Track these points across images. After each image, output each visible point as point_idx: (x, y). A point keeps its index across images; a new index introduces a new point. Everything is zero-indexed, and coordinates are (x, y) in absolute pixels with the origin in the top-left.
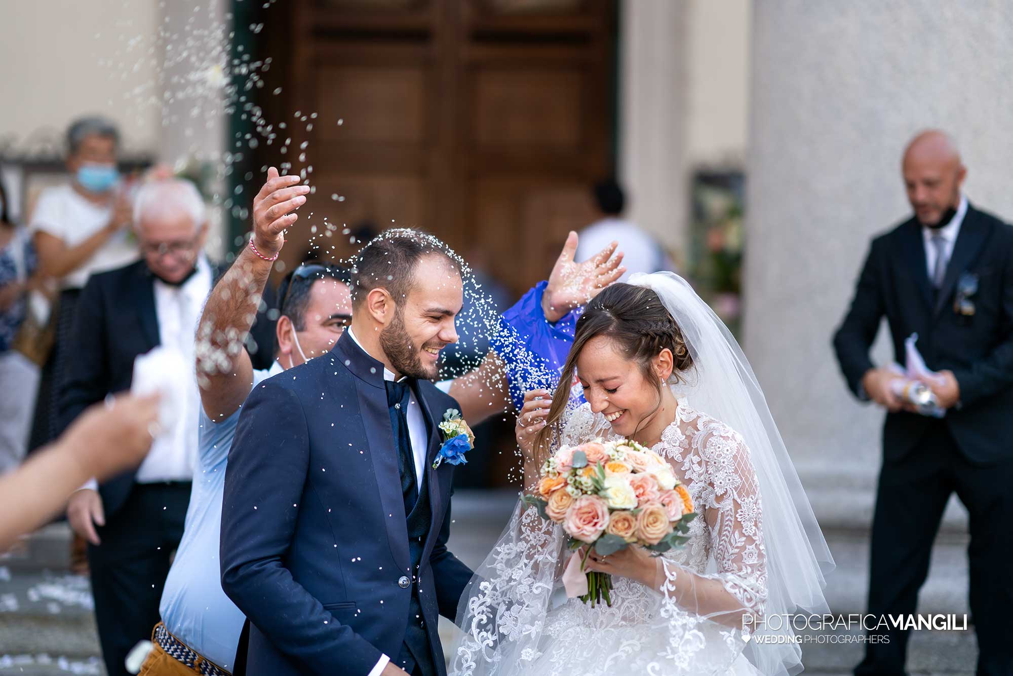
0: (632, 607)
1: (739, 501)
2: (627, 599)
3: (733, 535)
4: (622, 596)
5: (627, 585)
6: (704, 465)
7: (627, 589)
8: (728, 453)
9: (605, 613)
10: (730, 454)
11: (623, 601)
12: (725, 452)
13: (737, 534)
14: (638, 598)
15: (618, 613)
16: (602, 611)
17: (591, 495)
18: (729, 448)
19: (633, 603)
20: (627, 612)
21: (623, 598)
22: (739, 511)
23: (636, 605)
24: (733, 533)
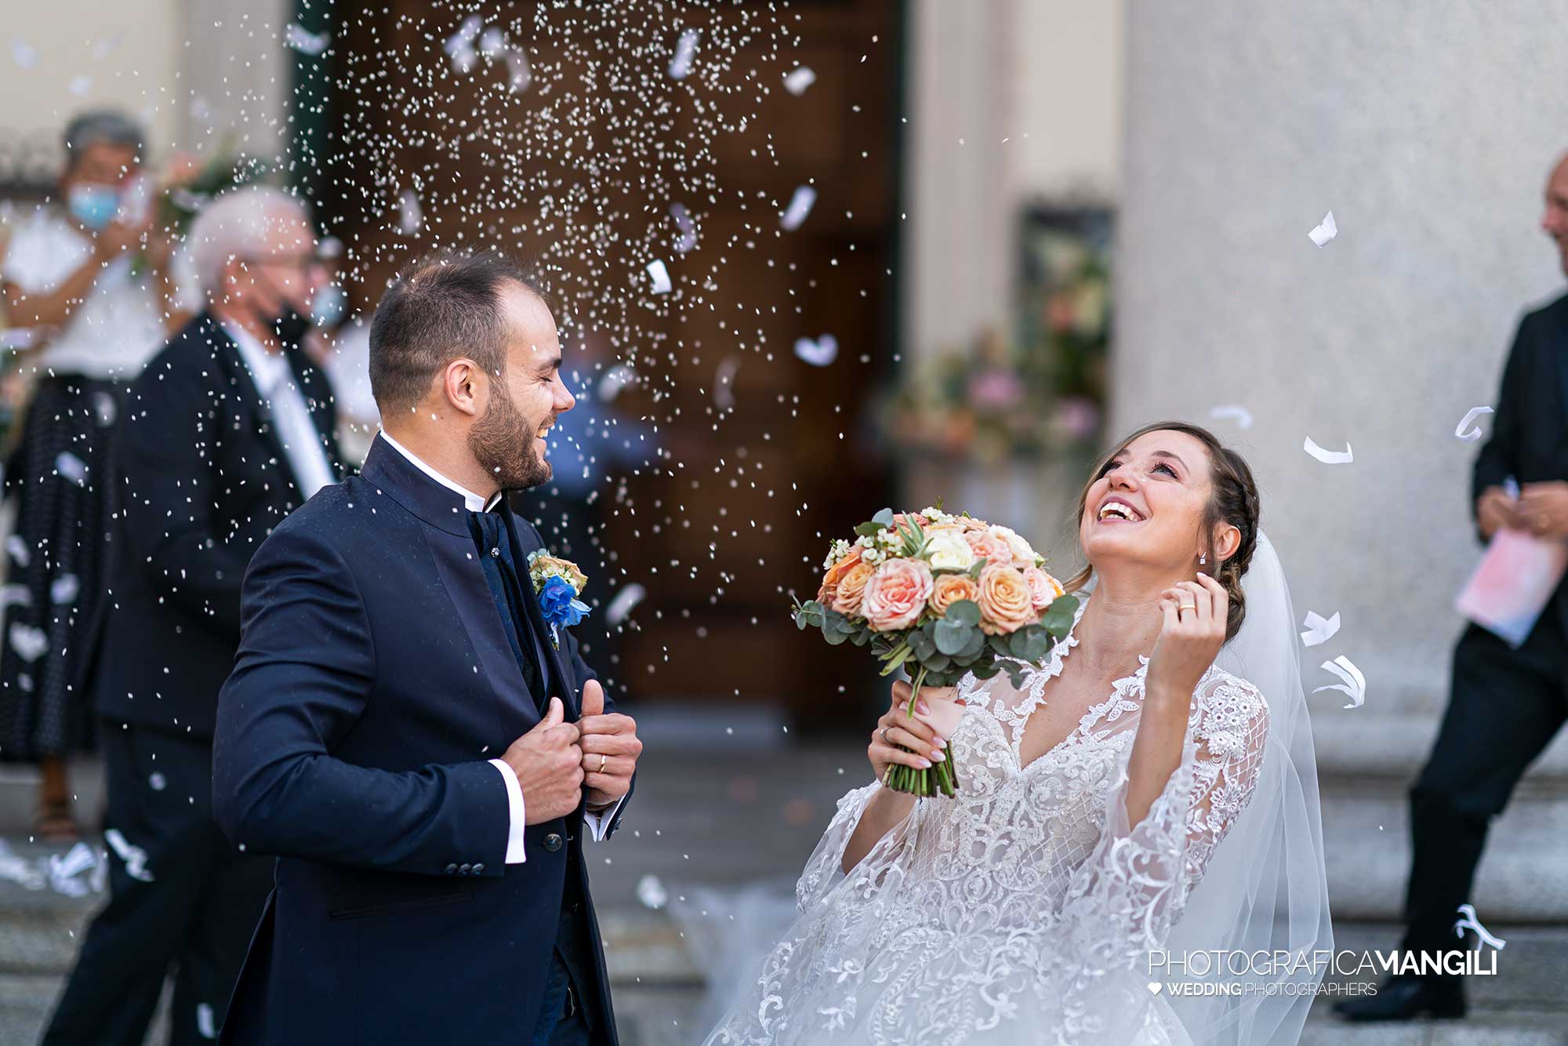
0: (1019, 905)
1: (1227, 778)
2: (1013, 891)
3: (1192, 811)
4: (1005, 886)
5: (1015, 869)
6: (1200, 716)
7: (1015, 875)
8: (1245, 711)
9: (973, 910)
10: (1248, 713)
11: (1006, 893)
12: (1241, 708)
13: (1199, 812)
14: (1030, 892)
15: (996, 912)
16: (966, 907)
17: (901, 557)
18: (1248, 705)
19: (1023, 899)
20: (1011, 913)
21: (1007, 890)
22: (1219, 789)
23: (1026, 902)
24: (1196, 808)
